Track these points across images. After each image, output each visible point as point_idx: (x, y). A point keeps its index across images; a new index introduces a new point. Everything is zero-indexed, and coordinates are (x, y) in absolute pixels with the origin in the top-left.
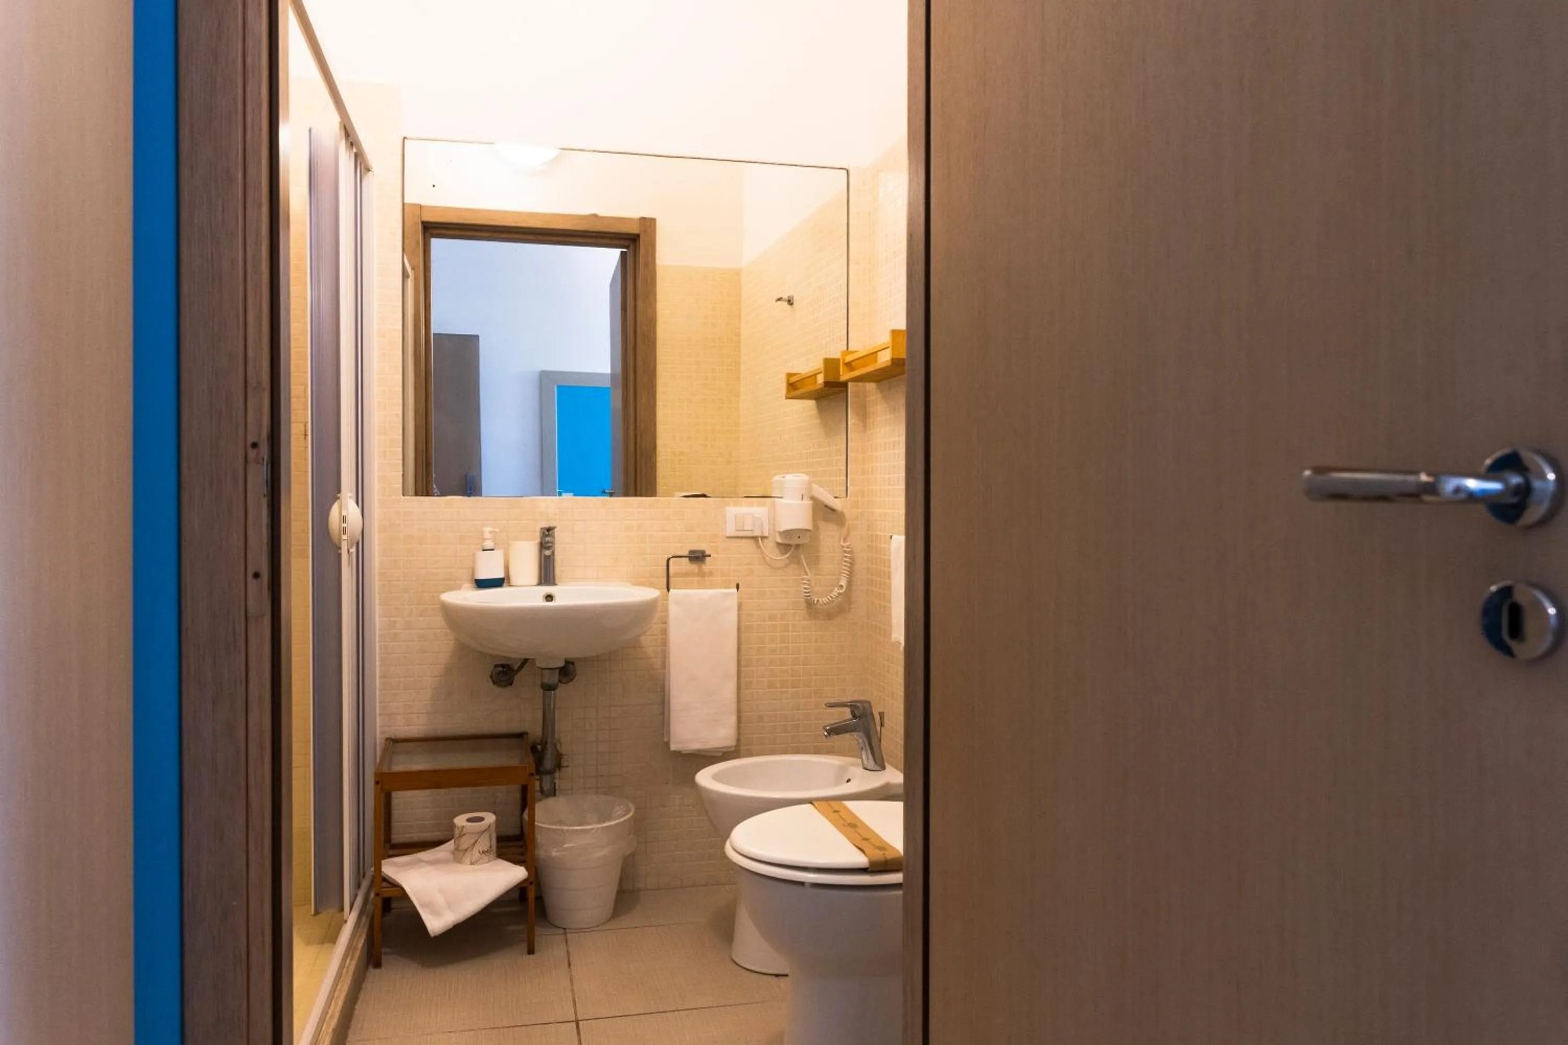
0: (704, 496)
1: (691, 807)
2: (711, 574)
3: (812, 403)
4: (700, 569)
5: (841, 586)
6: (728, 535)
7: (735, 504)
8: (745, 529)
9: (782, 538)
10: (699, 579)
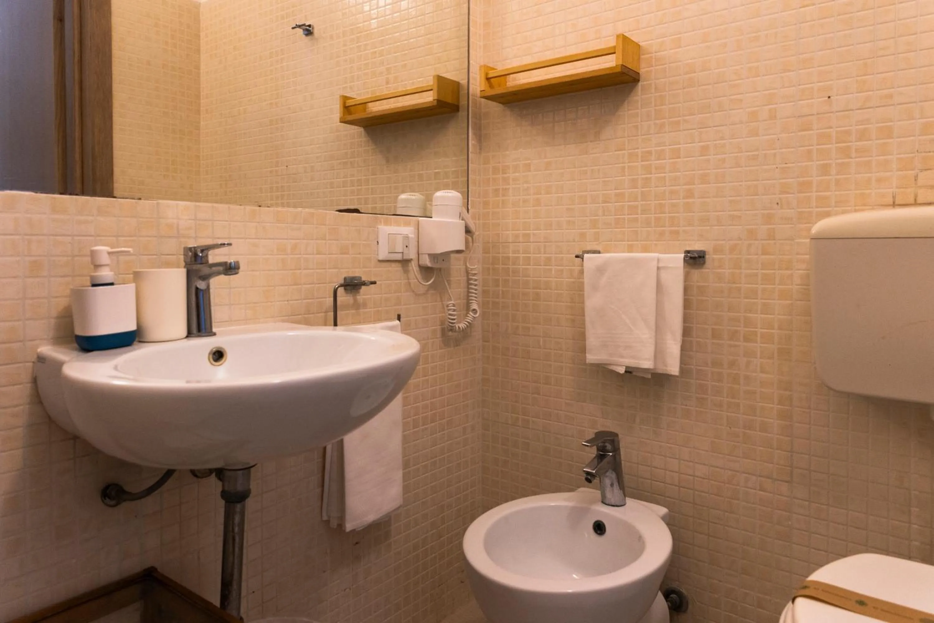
0: (356, 211)
1: (348, 590)
2: (365, 305)
3: (361, 130)
4: (355, 300)
5: (475, 311)
6: (381, 258)
7: (387, 223)
8: (397, 251)
9: (430, 261)
10: (354, 311)
